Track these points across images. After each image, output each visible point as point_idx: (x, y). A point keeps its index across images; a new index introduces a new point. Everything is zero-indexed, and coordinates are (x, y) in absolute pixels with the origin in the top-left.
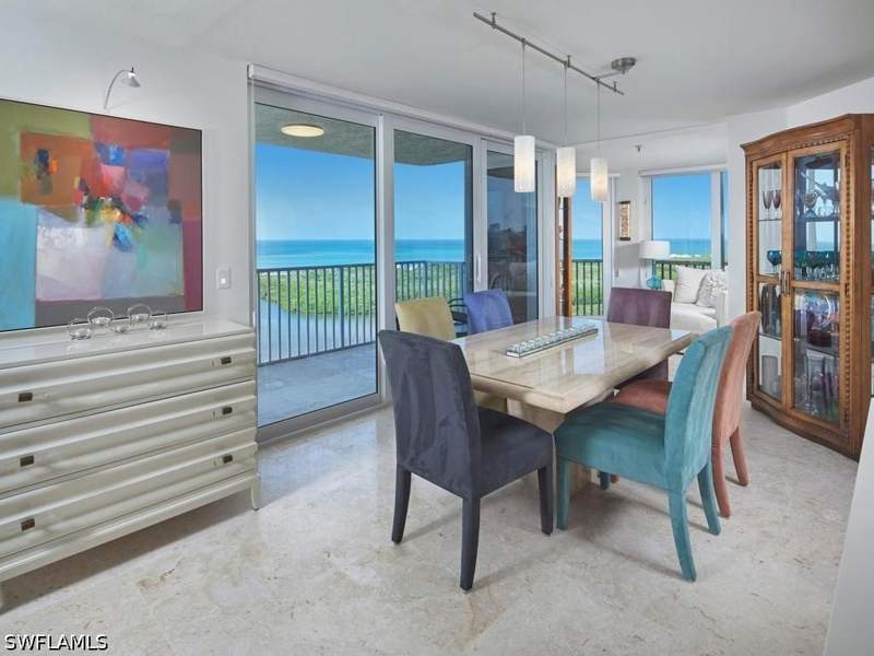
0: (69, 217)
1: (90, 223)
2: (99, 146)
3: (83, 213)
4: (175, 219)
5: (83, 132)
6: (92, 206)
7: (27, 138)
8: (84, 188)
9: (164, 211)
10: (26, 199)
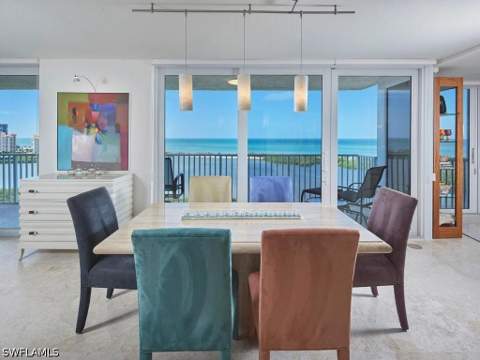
0: (82, 132)
1: (88, 133)
2: (91, 105)
3: (86, 129)
4: (118, 131)
5: (86, 100)
6: (88, 127)
7: (70, 104)
8: (87, 121)
9: (113, 128)
10: (70, 125)
